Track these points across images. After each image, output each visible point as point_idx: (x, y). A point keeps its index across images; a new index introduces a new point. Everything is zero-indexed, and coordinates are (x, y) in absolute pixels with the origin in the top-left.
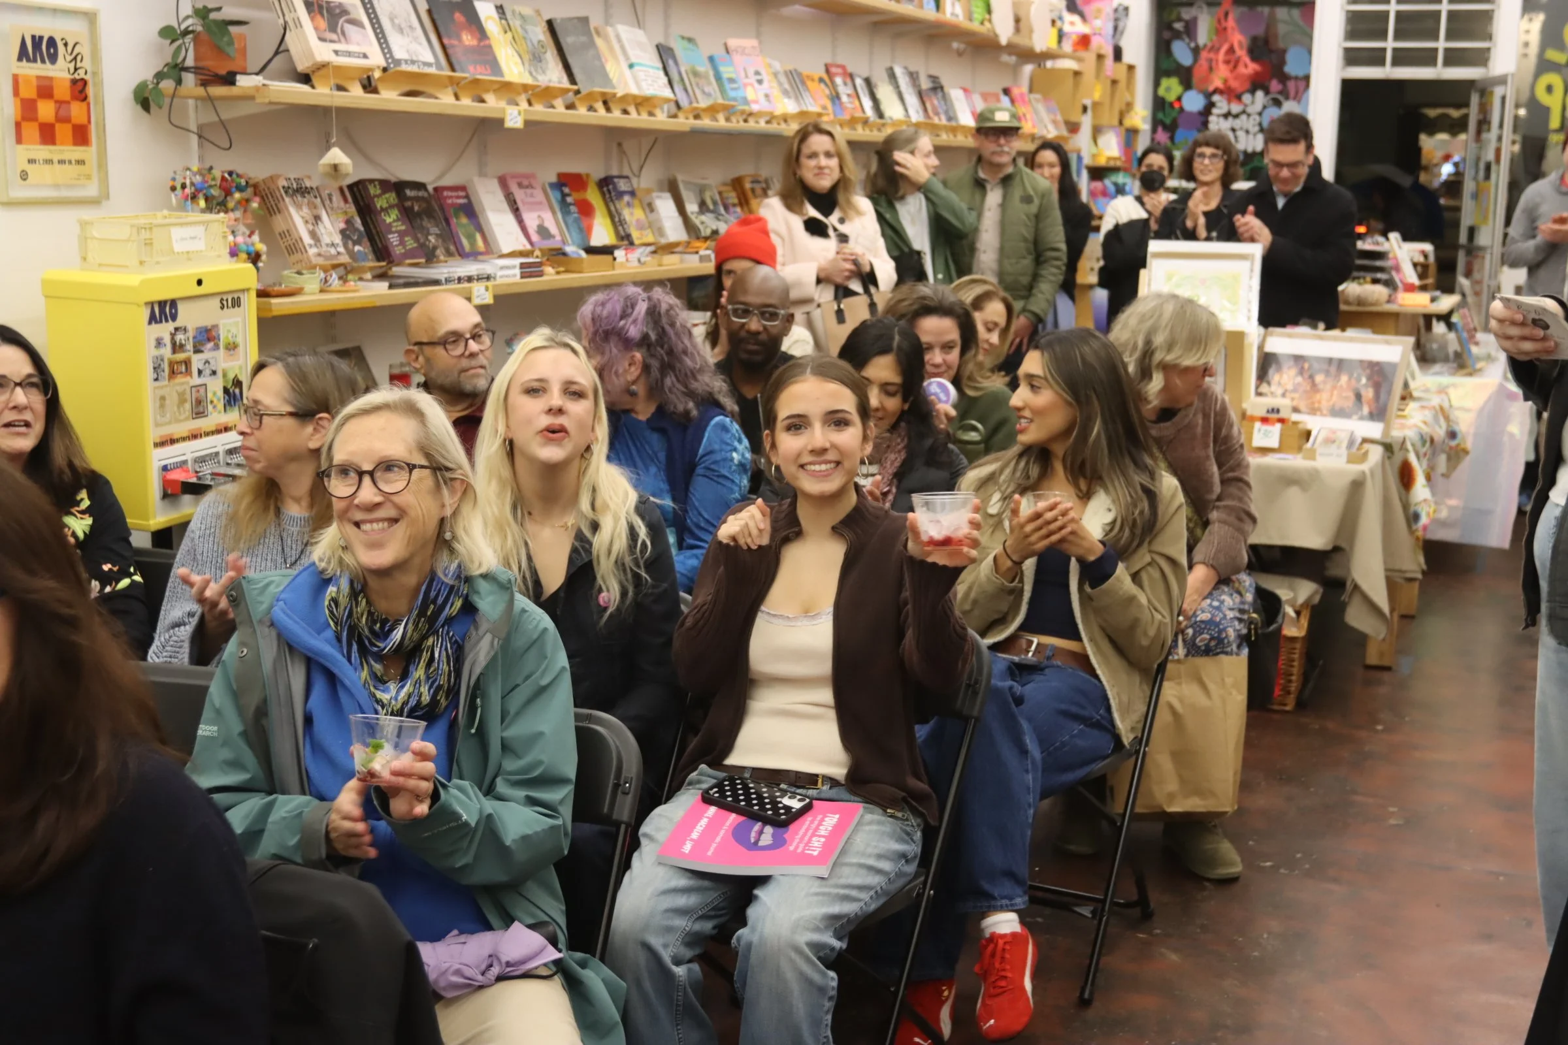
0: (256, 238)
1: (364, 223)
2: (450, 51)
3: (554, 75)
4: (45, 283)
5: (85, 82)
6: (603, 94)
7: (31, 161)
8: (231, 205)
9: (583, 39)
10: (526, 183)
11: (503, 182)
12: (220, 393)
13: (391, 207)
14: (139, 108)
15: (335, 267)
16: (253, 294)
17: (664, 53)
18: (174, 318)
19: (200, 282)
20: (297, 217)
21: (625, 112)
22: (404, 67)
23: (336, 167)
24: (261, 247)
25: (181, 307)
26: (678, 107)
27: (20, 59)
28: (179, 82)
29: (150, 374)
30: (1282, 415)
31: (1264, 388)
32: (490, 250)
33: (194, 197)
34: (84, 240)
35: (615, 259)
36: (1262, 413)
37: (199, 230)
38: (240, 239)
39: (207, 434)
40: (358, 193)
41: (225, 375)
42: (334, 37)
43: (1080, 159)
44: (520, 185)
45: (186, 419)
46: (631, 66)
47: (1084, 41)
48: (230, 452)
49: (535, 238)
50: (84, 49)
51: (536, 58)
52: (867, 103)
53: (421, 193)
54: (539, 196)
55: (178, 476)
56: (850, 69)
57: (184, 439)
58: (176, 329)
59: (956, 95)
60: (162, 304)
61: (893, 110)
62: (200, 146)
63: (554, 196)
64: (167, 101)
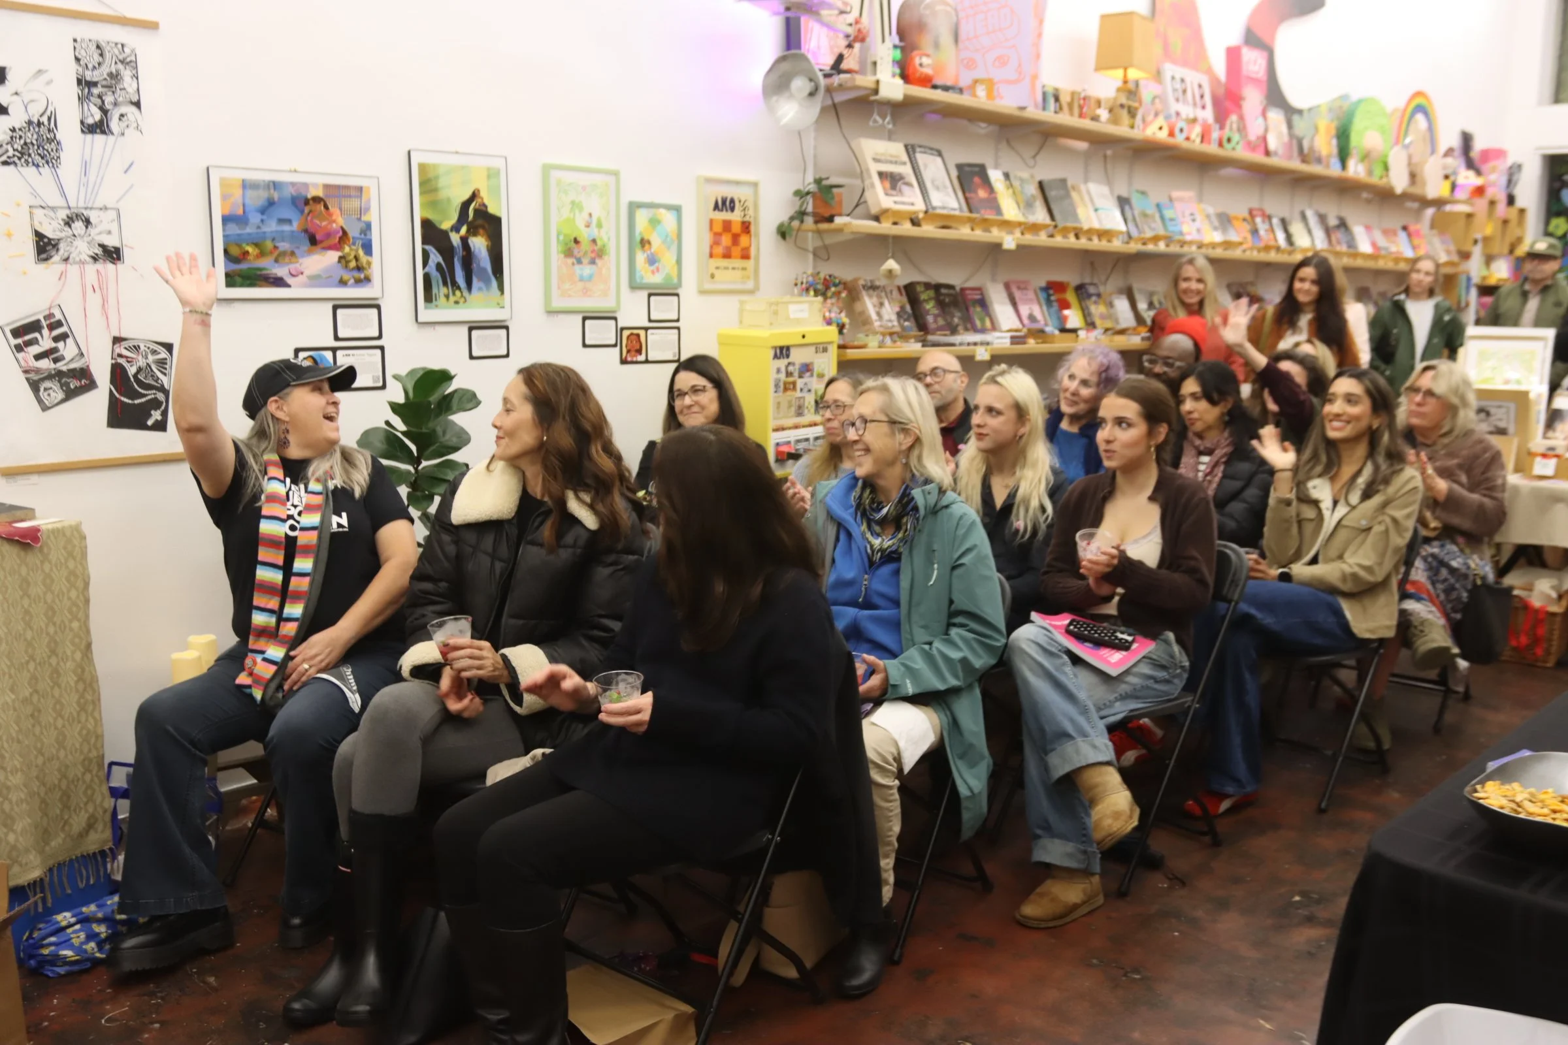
0: (843, 315)
1: (913, 308)
2: (970, 201)
3: (1040, 215)
4: (719, 336)
5: (749, 223)
6: (1075, 229)
7: (717, 268)
8: (829, 294)
9: (1062, 192)
10: (1023, 287)
11: (1007, 286)
12: (813, 403)
13: (930, 299)
14: (779, 238)
15: (891, 334)
16: (835, 346)
17: (1123, 203)
18: (788, 356)
19: (804, 337)
20: (869, 303)
21: (1090, 239)
22: (939, 211)
23: (890, 271)
24: (846, 320)
25: (793, 351)
26: (1130, 237)
27: (715, 209)
28: (802, 222)
29: (772, 388)
30: (1558, 452)
31: (1550, 434)
32: (994, 328)
33: (807, 290)
34: (741, 311)
35: (1077, 336)
36: (1541, 450)
37: (805, 306)
38: (833, 315)
39: (804, 426)
40: (910, 291)
41: (816, 393)
42: (893, 192)
43: (1469, 279)
44: (1019, 288)
45: (792, 417)
46: (1096, 210)
47: (1479, 191)
48: (817, 439)
49: (1026, 321)
50: (750, 204)
51: (1029, 205)
52: (1281, 237)
53: (951, 291)
54: (1031, 295)
55: (785, 449)
56: (1268, 211)
57: (790, 428)
58: (789, 364)
59: (1358, 231)
60: (781, 348)
61: (1302, 241)
62: (814, 260)
63: (1042, 296)
64: (794, 233)
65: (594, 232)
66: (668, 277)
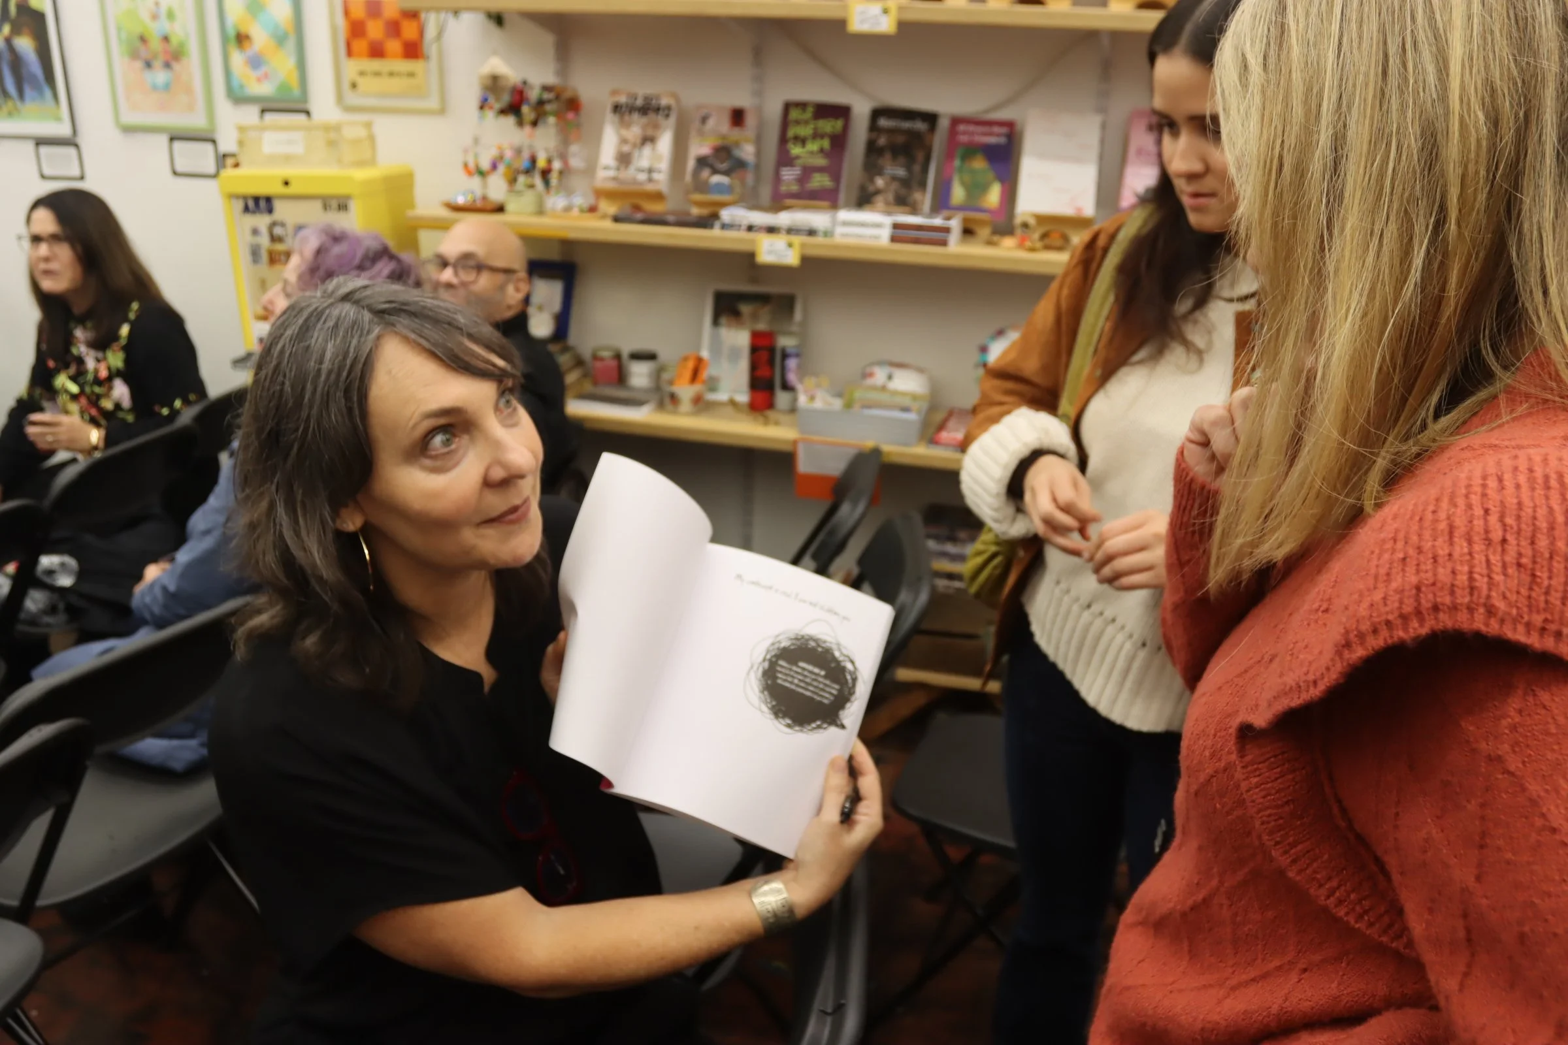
7: (361, 73)
18: (270, 211)
19: (286, 183)
20: (610, 136)
25: (278, 205)
29: (246, 257)
37: (299, 136)
58: (274, 224)
60: (256, 198)
65: (164, 26)
66: (284, 87)
